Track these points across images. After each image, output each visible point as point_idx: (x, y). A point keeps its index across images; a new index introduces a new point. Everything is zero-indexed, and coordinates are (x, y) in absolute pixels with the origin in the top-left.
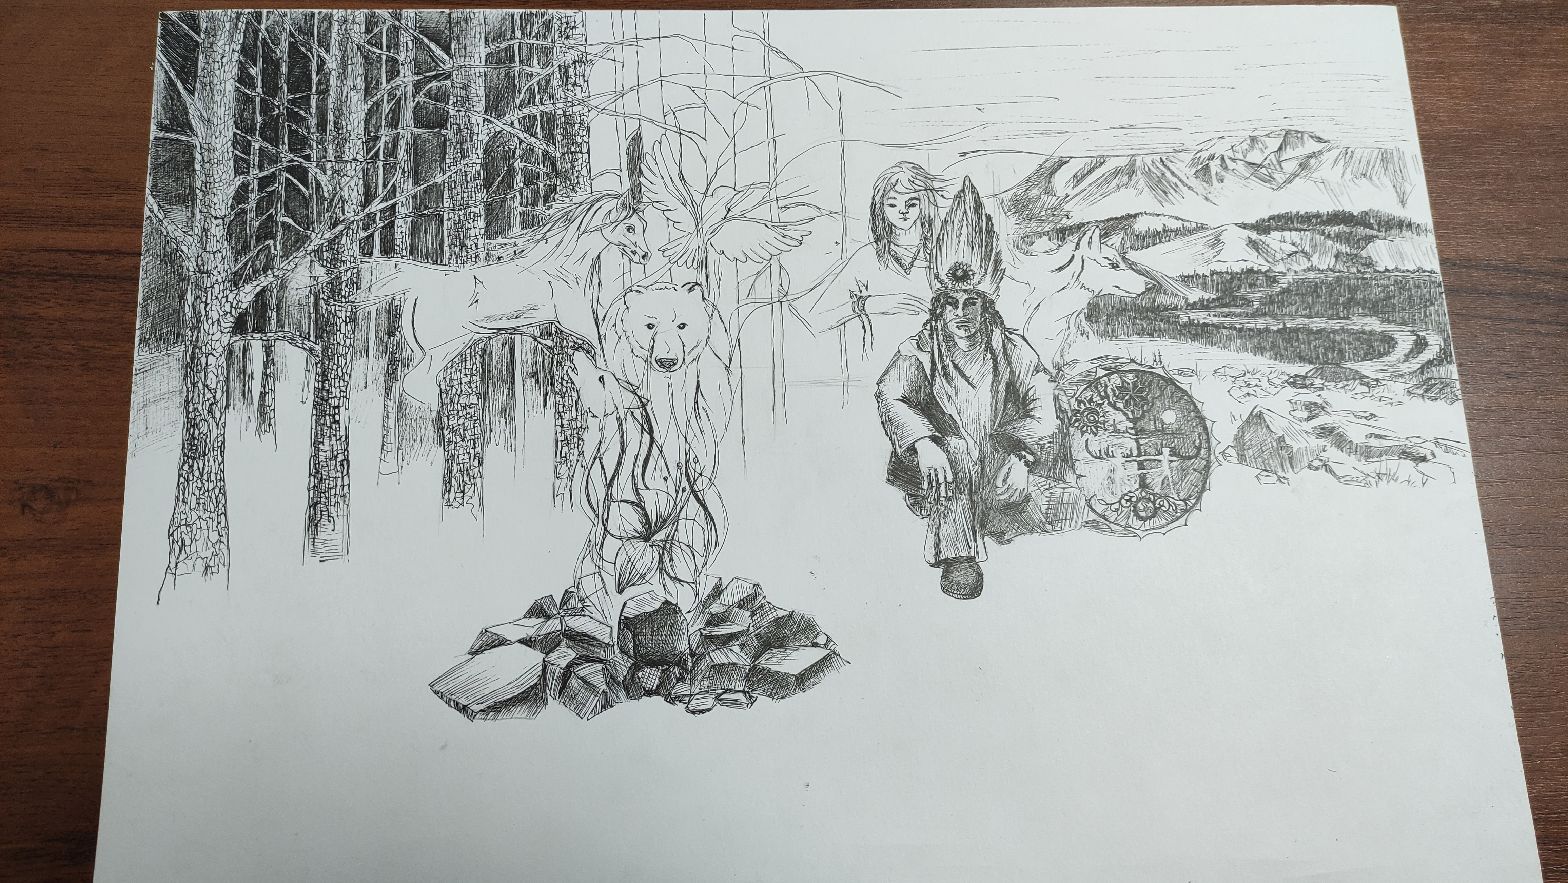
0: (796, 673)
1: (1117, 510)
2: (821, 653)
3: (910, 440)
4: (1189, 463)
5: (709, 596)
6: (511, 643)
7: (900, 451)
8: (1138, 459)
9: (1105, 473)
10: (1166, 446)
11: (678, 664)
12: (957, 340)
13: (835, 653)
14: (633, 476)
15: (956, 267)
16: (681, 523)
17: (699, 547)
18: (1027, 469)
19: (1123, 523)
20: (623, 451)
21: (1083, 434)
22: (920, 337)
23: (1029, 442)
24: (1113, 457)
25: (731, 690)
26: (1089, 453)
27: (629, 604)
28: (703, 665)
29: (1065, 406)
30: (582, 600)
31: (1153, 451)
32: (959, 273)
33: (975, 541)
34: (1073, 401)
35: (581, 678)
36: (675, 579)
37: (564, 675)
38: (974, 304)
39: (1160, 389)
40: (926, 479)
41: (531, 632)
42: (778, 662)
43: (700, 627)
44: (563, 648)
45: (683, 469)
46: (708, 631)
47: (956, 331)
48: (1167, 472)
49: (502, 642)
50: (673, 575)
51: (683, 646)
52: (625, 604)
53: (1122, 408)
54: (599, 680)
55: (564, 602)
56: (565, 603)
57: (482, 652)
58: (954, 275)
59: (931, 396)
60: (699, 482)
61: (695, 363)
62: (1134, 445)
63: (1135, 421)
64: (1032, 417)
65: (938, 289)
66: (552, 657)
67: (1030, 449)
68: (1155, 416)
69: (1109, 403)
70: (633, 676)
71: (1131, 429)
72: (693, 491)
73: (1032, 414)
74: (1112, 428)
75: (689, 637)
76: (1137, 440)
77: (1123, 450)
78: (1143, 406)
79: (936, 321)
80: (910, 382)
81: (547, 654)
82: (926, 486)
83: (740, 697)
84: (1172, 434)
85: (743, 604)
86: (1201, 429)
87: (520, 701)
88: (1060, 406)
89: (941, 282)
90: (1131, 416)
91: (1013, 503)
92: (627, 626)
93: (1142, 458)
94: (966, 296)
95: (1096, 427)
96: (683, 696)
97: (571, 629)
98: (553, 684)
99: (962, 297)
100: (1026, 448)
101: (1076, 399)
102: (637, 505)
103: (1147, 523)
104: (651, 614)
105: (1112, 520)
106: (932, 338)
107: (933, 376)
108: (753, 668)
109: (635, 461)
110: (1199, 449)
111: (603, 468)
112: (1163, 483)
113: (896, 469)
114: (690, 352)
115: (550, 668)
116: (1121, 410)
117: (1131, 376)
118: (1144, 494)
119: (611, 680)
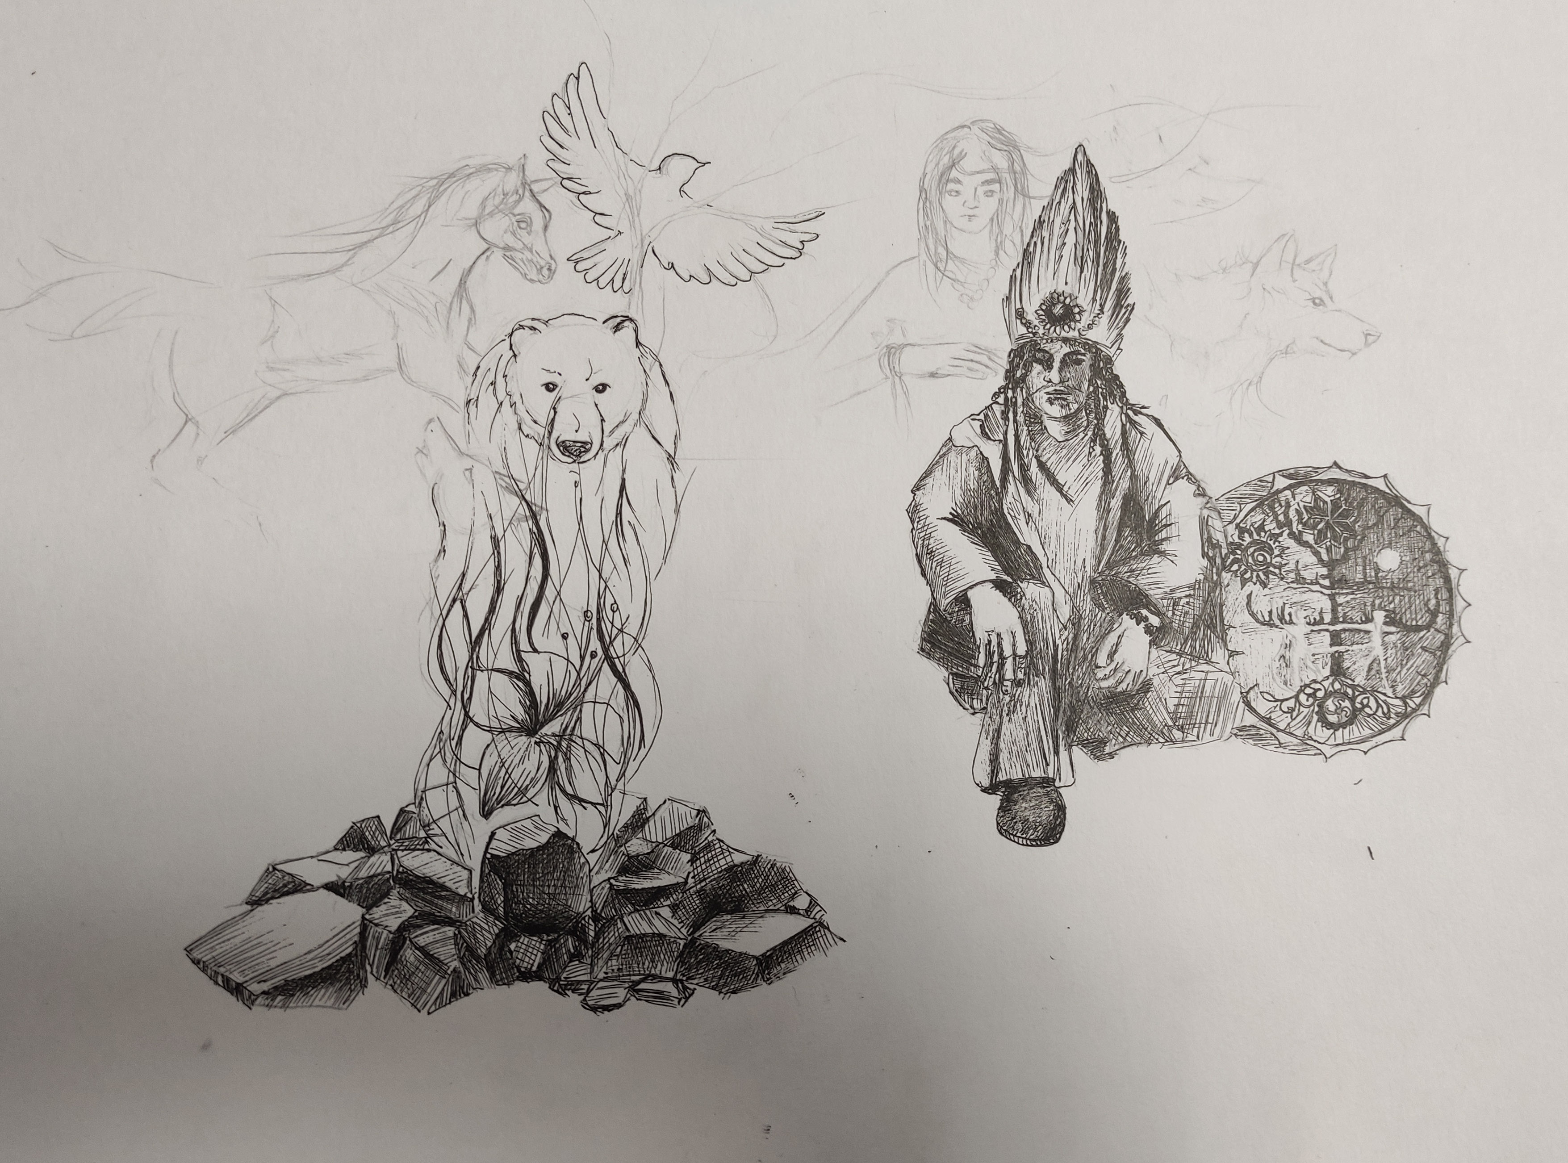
0: (757, 954)
1: (1291, 710)
2: (799, 924)
3: (961, 585)
4: (1415, 637)
5: (626, 826)
6: (313, 889)
7: (944, 603)
8: (1331, 628)
9: (1276, 649)
10: (1381, 608)
11: (572, 932)
12: (1048, 423)
13: (821, 924)
14: (513, 630)
15: (1053, 299)
16: (587, 708)
17: (614, 747)
18: (1148, 638)
19: (1299, 733)
20: (499, 589)
21: (1244, 583)
22: (986, 416)
23: (1155, 594)
24: (1291, 622)
25: (654, 977)
26: (1253, 615)
27: (501, 834)
28: (612, 936)
29: (1219, 536)
30: (426, 826)
31: (1357, 615)
32: (1058, 310)
33: (1057, 752)
34: (1231, 529)
35: (421, 949)
36: (574, 798)
37: (393, 942)
38: (1079, 362)
39: (1377, 512)
40: (982, 650)
41: (344, 873)
42: (731, 936)
43: (609, 875)
44: (394, 900)
45: (594, 621)
46: (621, 883)
47: (1046, 407)
48: (1379, 651)
49: (298, 887)
50: (569, 790)
51: (582, 904)
52: (493, 834)
53: (1312, 542)
54: (447, 953)
55: (397, 828)
56: (399, 830)
57: (267, 901)
58: (1048, 313)
59: (999, 513)
60: (617, 643)
61: (619, 449)
62: (1327, 604)
63: (1331, 565)
64: (1162, 553)
65: (1021, 337)
66: (377, 912)
67: (1155, 606)
68: (1365, 558)
69: (1291, 535)
70: (501, 949)
71: (1324, 577)
72: (608, 658)
73: (1162, 548)
74: (1293, 575)
75: (591, 891)
76: (1332, 597)
77: (1309, 612)
78: (1346, 540)
79: (1014, 390)
80: (966, 491)
81: (369, 908)
82: (981, 661)
83: (669, 987)
84: (1393, 587)
85: (678, 842)
86: (1439, 582)
87: (324, 980)
88: (1210, 538)
89: (1027, 325)
90: (1325, 557)
91: (1122, 693)
92: (494, 870)
93: (1339, 627)
94: (1066, 349)
95: (1267, 574)
96: (580, 982)
97: (407, 871)
98: (376, 956)
99: (1059, 351)
100: (1148, 604)
101: (1237, 526)
102: (518, 678)
103: (1339, 733)
104: (533, 852)
105: (1282, 726)
106: (1006, 419)
107: (1004, 480)
108: (691, 944)
109: (518, 607)
110: (1434, 614)
111: (466, 616)
112: (1370, 669)
113: (934, 631)
114: (612, 432)
115: (372, 930)
116: (1311, 547)
117: (1330, 490)
118: (1337, 686)
119: (467, 953)
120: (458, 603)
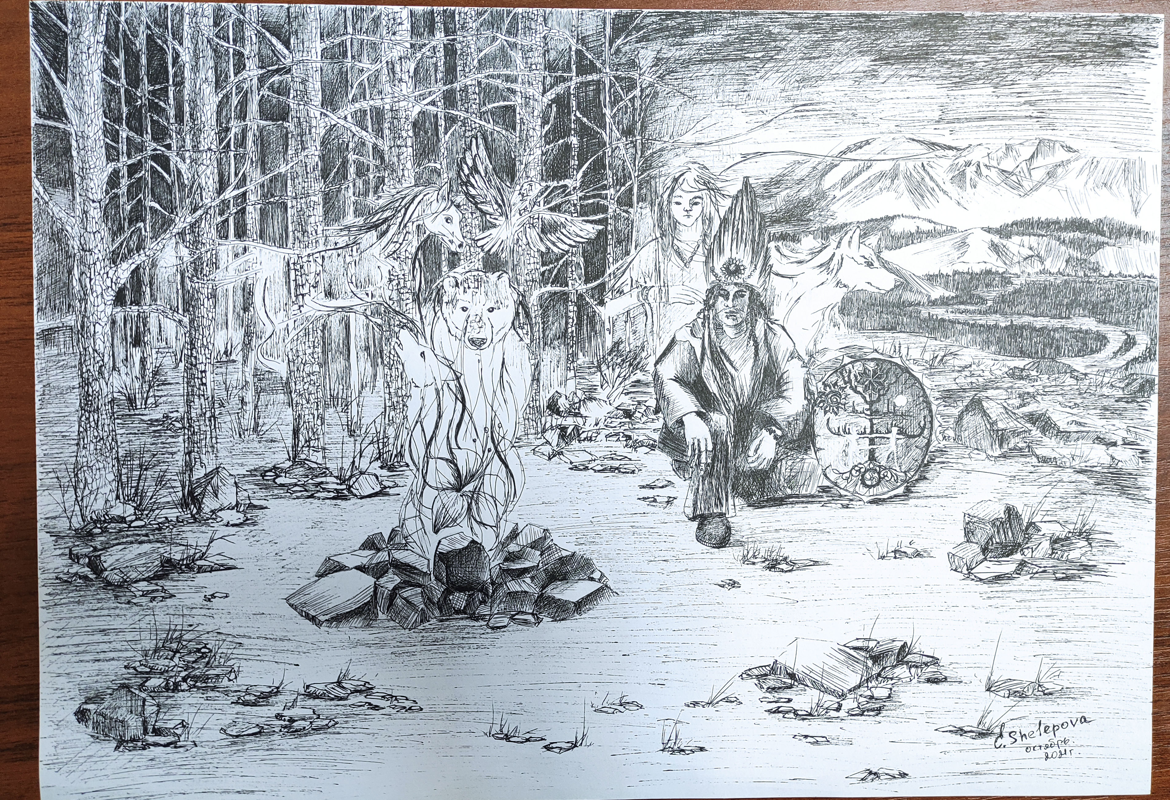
0: (574, 601)
1: (847, 479)
2: (596, 586)
3: (679, 414)
4: (912, 441)
5: (507, 537)
6: (349, 569)
7: (670, 424)
8: (870, 436)
9: (841, 447)
10: (895, 426)
11: (481, 591)
12: (725, 328)
13: (606, 586)
14: (448, 438)
15: (731, 261)
16: (487, 478)
17: (501, 498)
18: (775, 442)
19: (851, 490)
20: (440, 416)
21: (826, 412)
22: (694, 325)
23: (779, 419)
24: (849, 433)
25: (523, 612)
26: (829, 429)
27: (444, 542)
28: (501, 592)
29: (813, 388)
30: (405, 538)
31: (883, 430)
32: (732, 268)
33: (727, 500)
34: (820, 385)
35: (405, 599)
36: (481, 523)
37: (390, 595)
38: (743, 296)
39: (896, 376)
40: (690, 447)
41: (365, 561)
42: (561, 592)
43: (499, 562)
44: (390, 574)
45: (489, 433)
46: (505, 566)
47: (725, 320)
48: (893, 448)
49: (342, 568)
50: (478, 520)
51: (486, 577)
53: (862, 391)
54: (418, 601)
55: (391, 539)
57: (326, 575)
58: (727, 269)
59: (699, 377)
60: (502, 444)
61: (501, 342)
62: (868, 424)
63: (871, 403)
64: (783, 397)
65: (713, 282)
66: (382, 581)
67: (779, 425)
68: (888, 400)
69: (851, 387)
70: (445, 599)
71: (867, 410)
72: (497, 451)
73: (784, 394)
74: (851, 409)
75: (490, 570)
76: (871, 420)
77: (859, 428)
78: (879, 390)
79: (708, 310)
80: (683, 364)
81: (378, 579)
82: (689, 454)
83: (530, 618)
84: (902, 415)
85: (534, 545)
86: (926, 412)
87: (356, 614)
88: (809, 389)
89: (716, 276)
90: (868, 399)
91: (761, 470)
92: (441, 559)
93: (874, 436)
94: (736, 289)
95: (838, 408)
96: (485, 615)
97: (396, 560)
98: (382, 602)
99: (732, 290)
100: (776, 424)
101: (823, 383)
102: (451, 462)
103: (871, 490)
104: (460, 551)
105: (842, 486)
106: (704, 326)
107: (702, 359)
108: (541, 596)
109: (450, 426)
110: (923, 429)
111: (423, 430)
112: (888, 458)
113: (665, 438)
114: (497, 333)
115: (380, 589)
116: (861, 394)
117: (872, 364)
118: (871, 466)
119: (429, 601)
120: (419, 423)
